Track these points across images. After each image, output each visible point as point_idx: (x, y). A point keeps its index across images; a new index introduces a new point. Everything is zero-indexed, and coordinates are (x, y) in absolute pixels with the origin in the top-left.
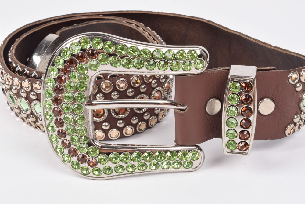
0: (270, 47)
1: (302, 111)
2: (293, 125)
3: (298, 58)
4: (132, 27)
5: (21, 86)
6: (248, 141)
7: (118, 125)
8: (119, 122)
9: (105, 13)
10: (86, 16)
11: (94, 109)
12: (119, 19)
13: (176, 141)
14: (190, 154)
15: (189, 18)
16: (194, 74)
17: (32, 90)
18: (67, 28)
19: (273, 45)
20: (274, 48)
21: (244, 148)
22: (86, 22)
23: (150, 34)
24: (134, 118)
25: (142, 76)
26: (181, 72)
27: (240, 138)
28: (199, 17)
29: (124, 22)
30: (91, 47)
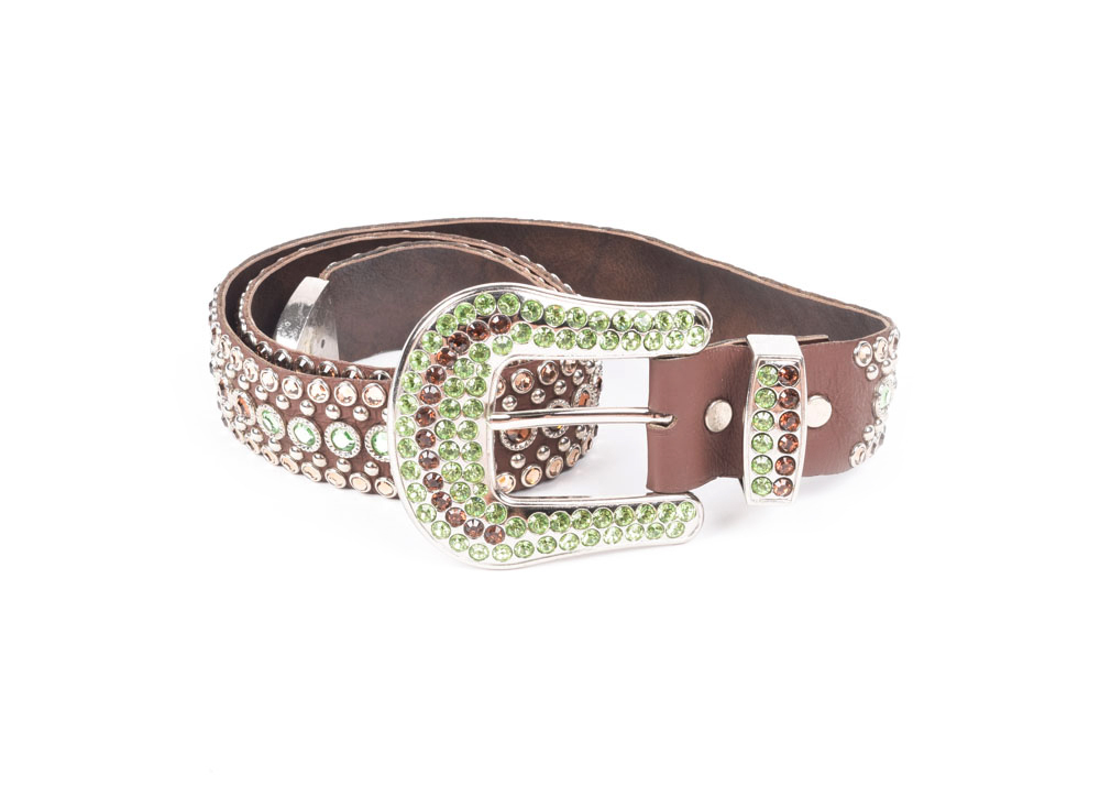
0: (797, 294)
1: (876, 418)
2: (863, 445)
3: (860, 314)
4: (485, 255)
5: (304, 393)
6: (791, 477)
7: (513, 464)
8: (514, 458)
9: (414, 226)
10: (372, 232)
11: (497, 429)
12: (451, 239)
13: (648, 486)
14: (679, 510)
15: (604, 231)
16: (686, 356)
17: (331, 400)
18: (344, 264)
19: (803, 290)
20: (807, 297)
21: (786, 491)
22: (381, 248)
23: (534, 271)
24: (543, 449)
25: (558, 362)
26: (663, 352)
27: (778, 472)
28: (625, 229)
29: (464, 244)
30: (497, 311)
